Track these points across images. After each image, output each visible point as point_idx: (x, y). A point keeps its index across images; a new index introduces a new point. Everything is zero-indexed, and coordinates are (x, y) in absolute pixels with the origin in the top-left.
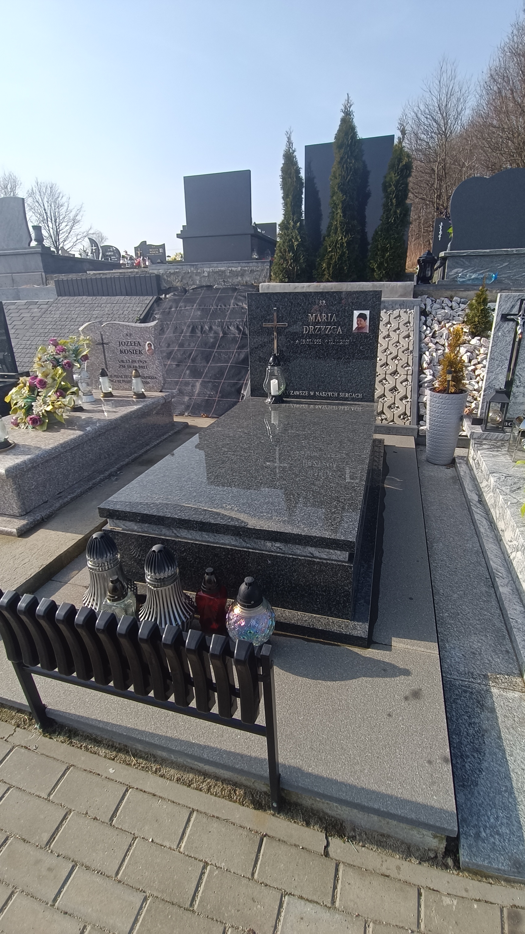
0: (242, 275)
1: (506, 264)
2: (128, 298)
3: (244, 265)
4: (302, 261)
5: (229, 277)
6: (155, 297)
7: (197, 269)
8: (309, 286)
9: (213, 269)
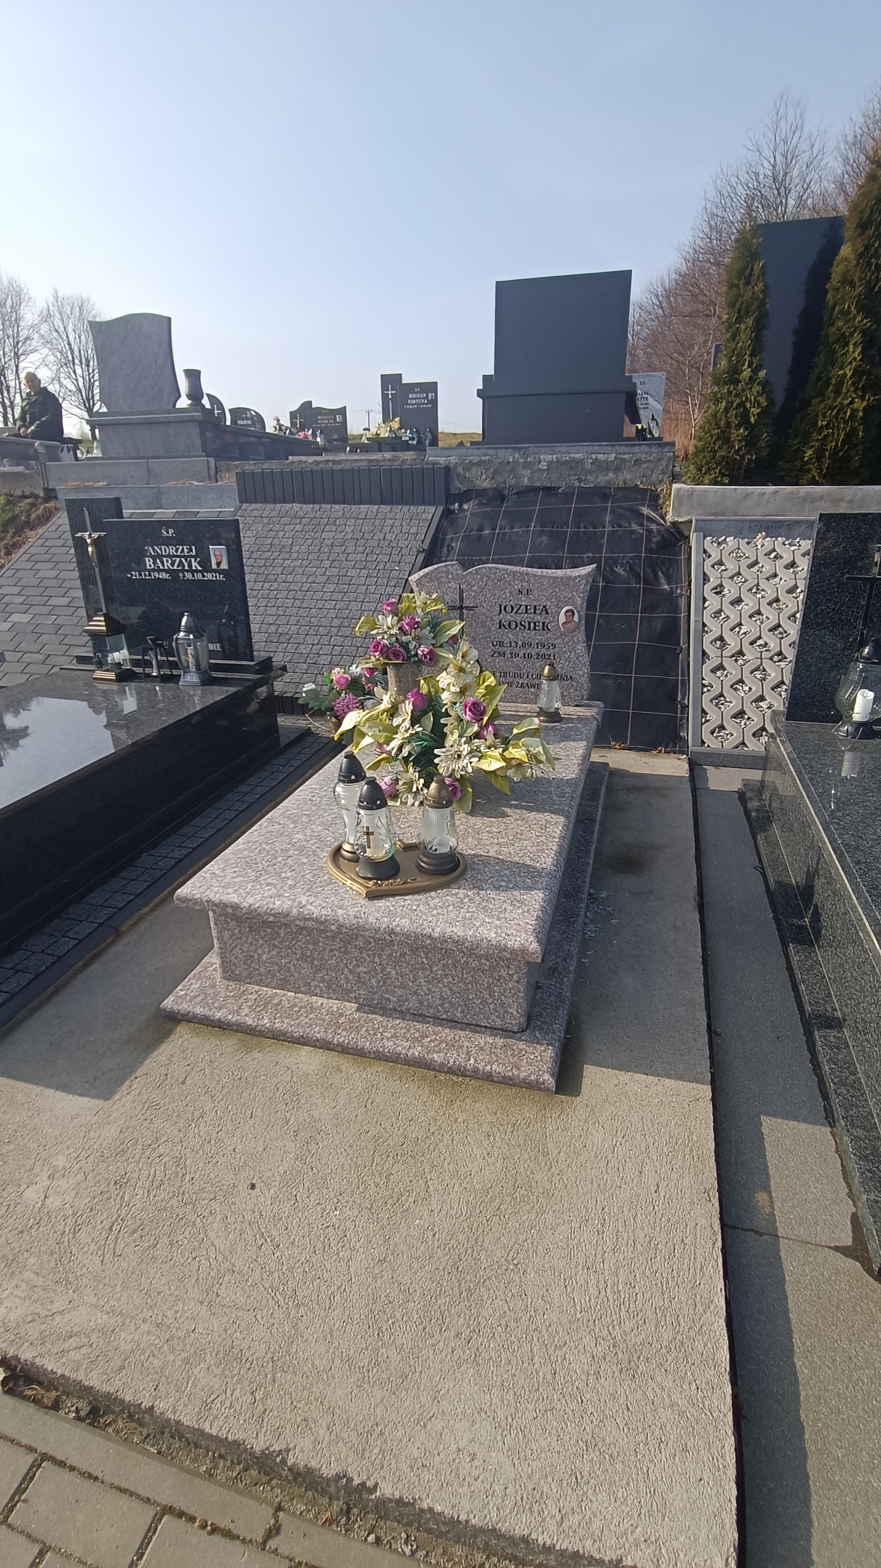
0: (617, 469)
2: (385, 508)
3: (624, 449)
4: (764, 444)
6: (441, 508)
7: (526, 455)
9: (559, 456)
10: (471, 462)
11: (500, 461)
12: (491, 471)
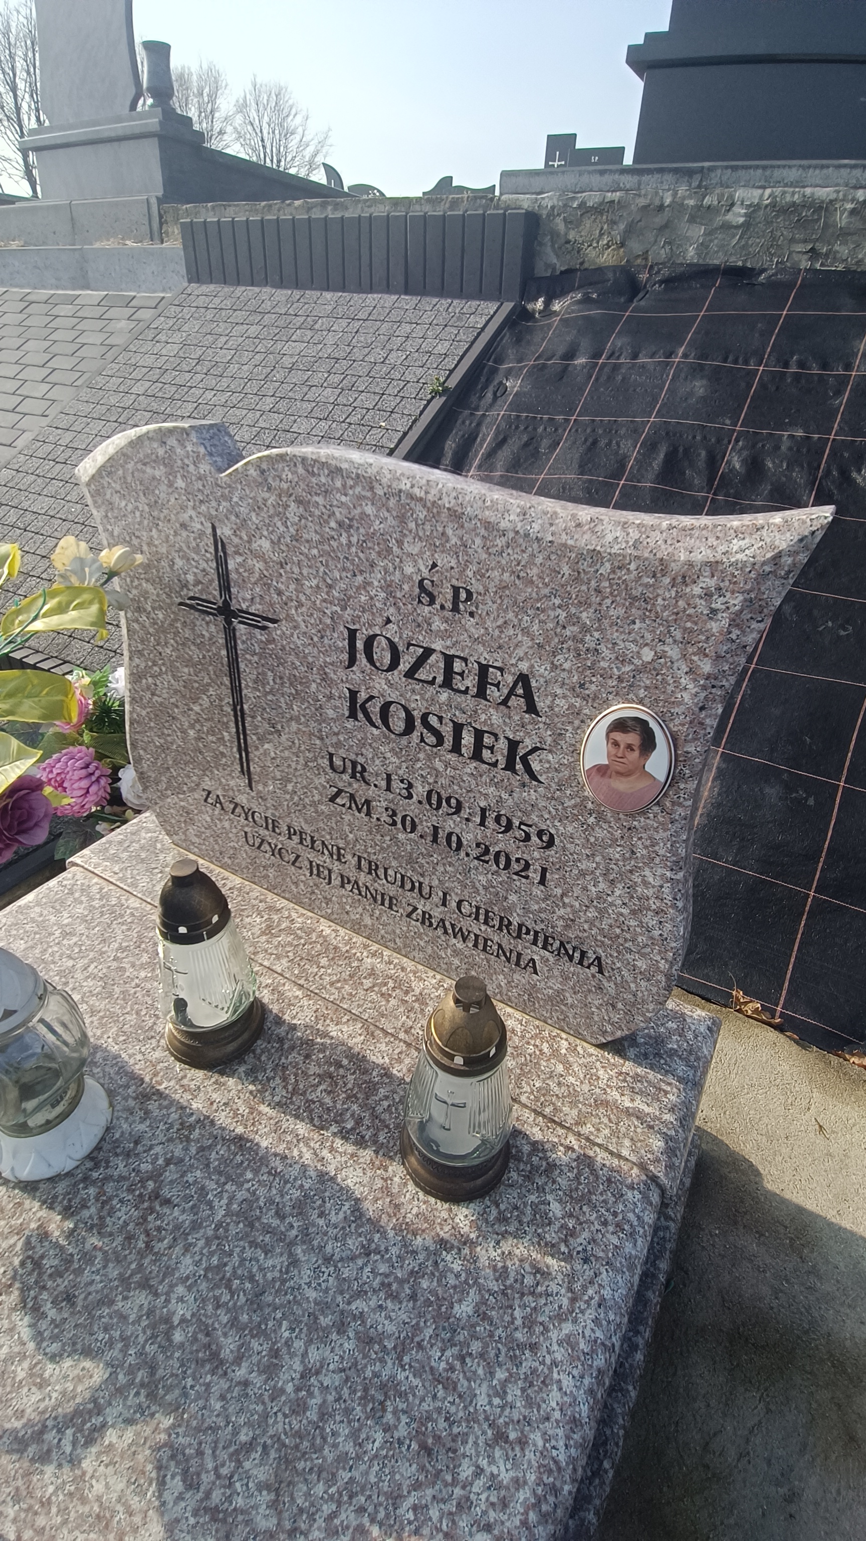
2: (408, 301)
6: (508, 306)
9: (778, 191)
10: (582, 204)
11: (642, 202)
12: (622, 226)
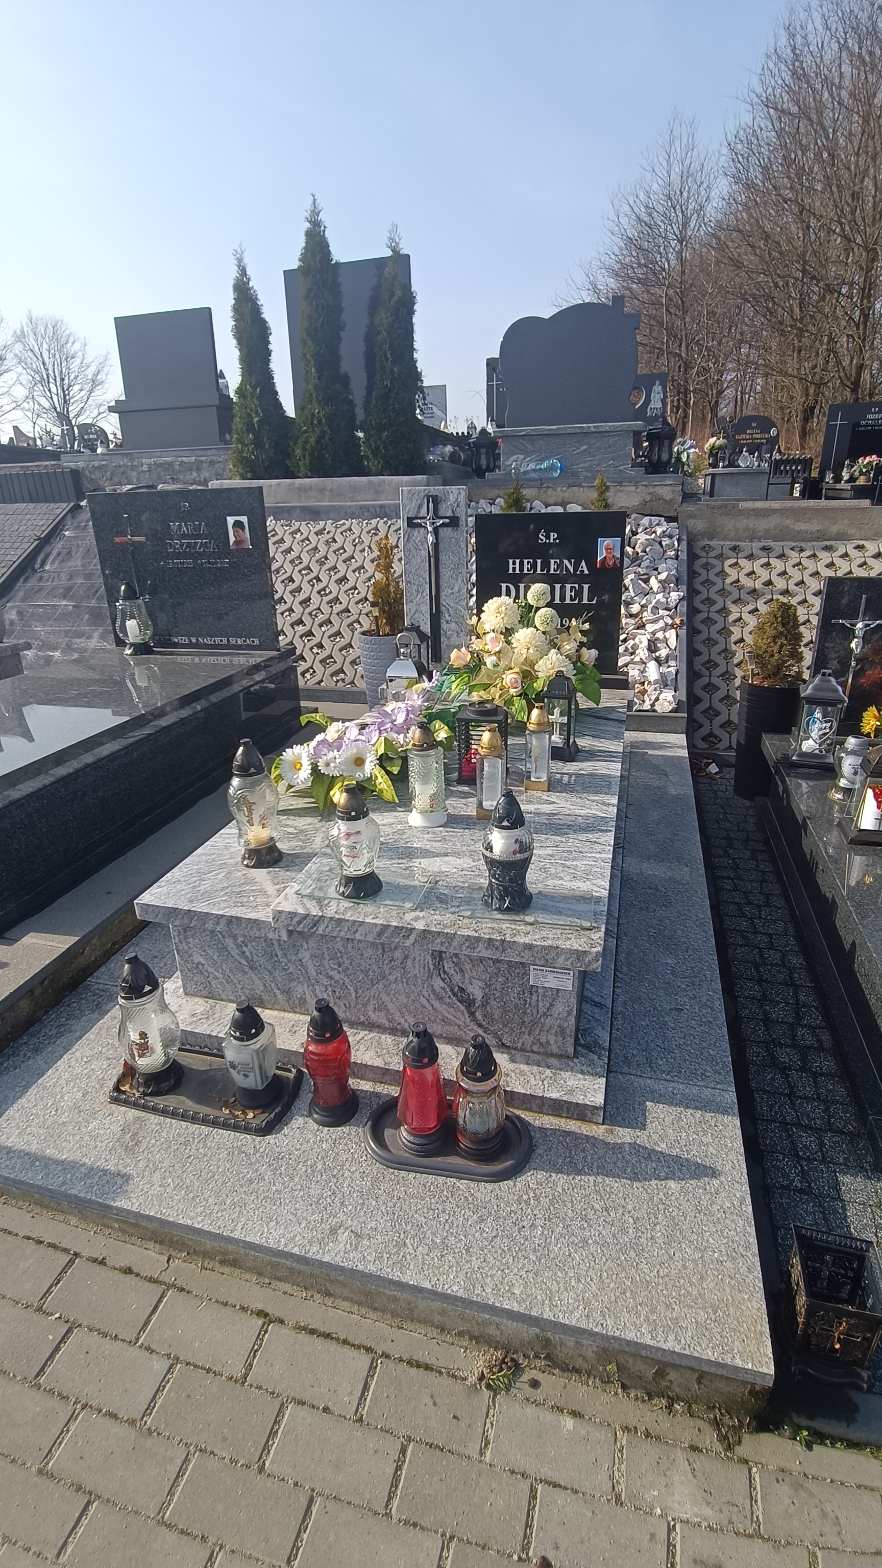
0: (198, 469)
1: (585, 447)
2: (32, 505)
3: (199, 453)
4: (267, 446)
5: (179, 472)
6: (72, 504)
7: (132, 459)
8: (279, 484)
9: (155, 459)
